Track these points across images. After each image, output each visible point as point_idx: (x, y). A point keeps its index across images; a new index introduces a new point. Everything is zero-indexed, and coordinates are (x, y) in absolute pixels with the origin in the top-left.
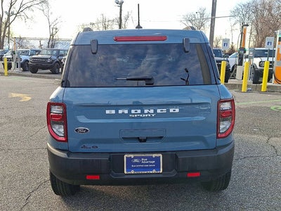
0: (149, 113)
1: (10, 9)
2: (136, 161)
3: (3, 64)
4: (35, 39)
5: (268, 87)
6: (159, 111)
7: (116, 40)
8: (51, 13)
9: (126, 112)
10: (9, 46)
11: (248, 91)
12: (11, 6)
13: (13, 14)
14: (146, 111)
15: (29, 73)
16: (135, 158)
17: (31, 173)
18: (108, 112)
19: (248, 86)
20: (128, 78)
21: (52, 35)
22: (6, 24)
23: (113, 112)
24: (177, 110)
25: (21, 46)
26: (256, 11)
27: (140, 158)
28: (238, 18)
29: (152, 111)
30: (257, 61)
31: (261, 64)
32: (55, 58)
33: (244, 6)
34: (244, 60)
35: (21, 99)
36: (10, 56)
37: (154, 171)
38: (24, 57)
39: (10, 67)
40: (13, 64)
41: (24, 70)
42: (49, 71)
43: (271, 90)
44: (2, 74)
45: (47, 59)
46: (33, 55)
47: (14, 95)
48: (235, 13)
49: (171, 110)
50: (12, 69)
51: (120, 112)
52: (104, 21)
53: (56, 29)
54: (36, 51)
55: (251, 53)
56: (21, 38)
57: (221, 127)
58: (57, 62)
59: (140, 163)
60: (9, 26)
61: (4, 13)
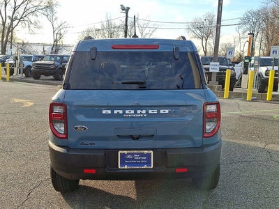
0: (141, 113)
1: (14, 13)
2: (129, 156)
3: (5, 70)
4: (38, 44)
5: (273, 96)
6: (150, 112)
7: (113, 48)
8: (56, 19)
9: (121, 112)
10: (12, 51)
11: (253, 100)
12: (15, 11)
13: (16, 19)
14: (139, 112)
15: (32, 79)
16: (128, 154)
17: (32, 173)
18: (104, 112)
19: (253, 95)
20: (123, 81)
21: (56, 41)
22: (9, 29)
23: (109, 112)
24: (167, 111)
25: (24, 52)
26: (266, 19)
27: (133, 154)
28: (248, 26)
29: (144, 112)
30: (263, 70)
31: (267, 73)
32: (59, 64)
33: (255, 13)
34: (249, 68)
35: (23, 104)
36: (13, 62)
37: (145, 167)
38: (26, 63)
39: (12, 72)
40: (16, 69)
41: (27, 76)
42: (52, 77)
43: (276, 99)
44: (4, 79)
45: (50, 65)
46: (36, 61)
47: (17, 101)
48: (245, 20)
49: (162, 111)
50: (14, 75)
51: (116, 112)
52: (109, 27)
53: (60, 35)
54: (40, 57)
55: (257, 62)
56: (23, 44)
57: (207, 127)
58: (61, 68)
59: (133, 159)
60: (12, 31)
61: (8, 18)
